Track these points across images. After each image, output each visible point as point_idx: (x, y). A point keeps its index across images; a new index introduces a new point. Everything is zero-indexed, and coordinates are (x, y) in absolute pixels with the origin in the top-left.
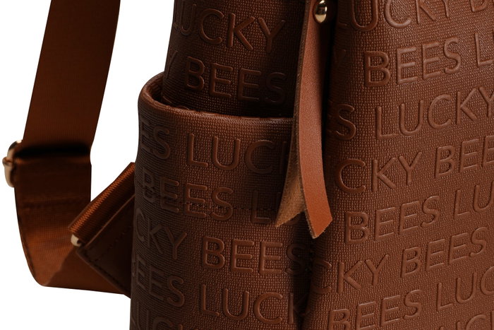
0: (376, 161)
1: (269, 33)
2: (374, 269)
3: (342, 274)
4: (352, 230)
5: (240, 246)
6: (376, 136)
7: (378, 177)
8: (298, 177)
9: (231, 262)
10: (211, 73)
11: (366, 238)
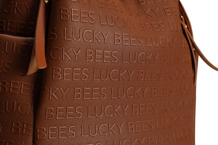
0: (64, 49)
1: (28, 8)
2: (63, 93)
3: (51, 92)
4: (55, 74)
5: (14, 83)
6: (64, 39)
7: (65, 55)
8: (36, 57)
9: (10, 90)
10: (7, 24)
11: (60, 78)
